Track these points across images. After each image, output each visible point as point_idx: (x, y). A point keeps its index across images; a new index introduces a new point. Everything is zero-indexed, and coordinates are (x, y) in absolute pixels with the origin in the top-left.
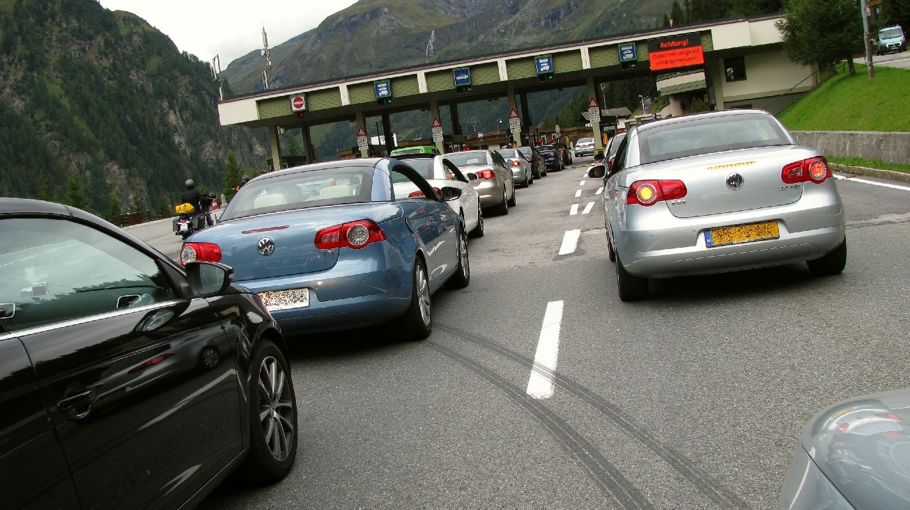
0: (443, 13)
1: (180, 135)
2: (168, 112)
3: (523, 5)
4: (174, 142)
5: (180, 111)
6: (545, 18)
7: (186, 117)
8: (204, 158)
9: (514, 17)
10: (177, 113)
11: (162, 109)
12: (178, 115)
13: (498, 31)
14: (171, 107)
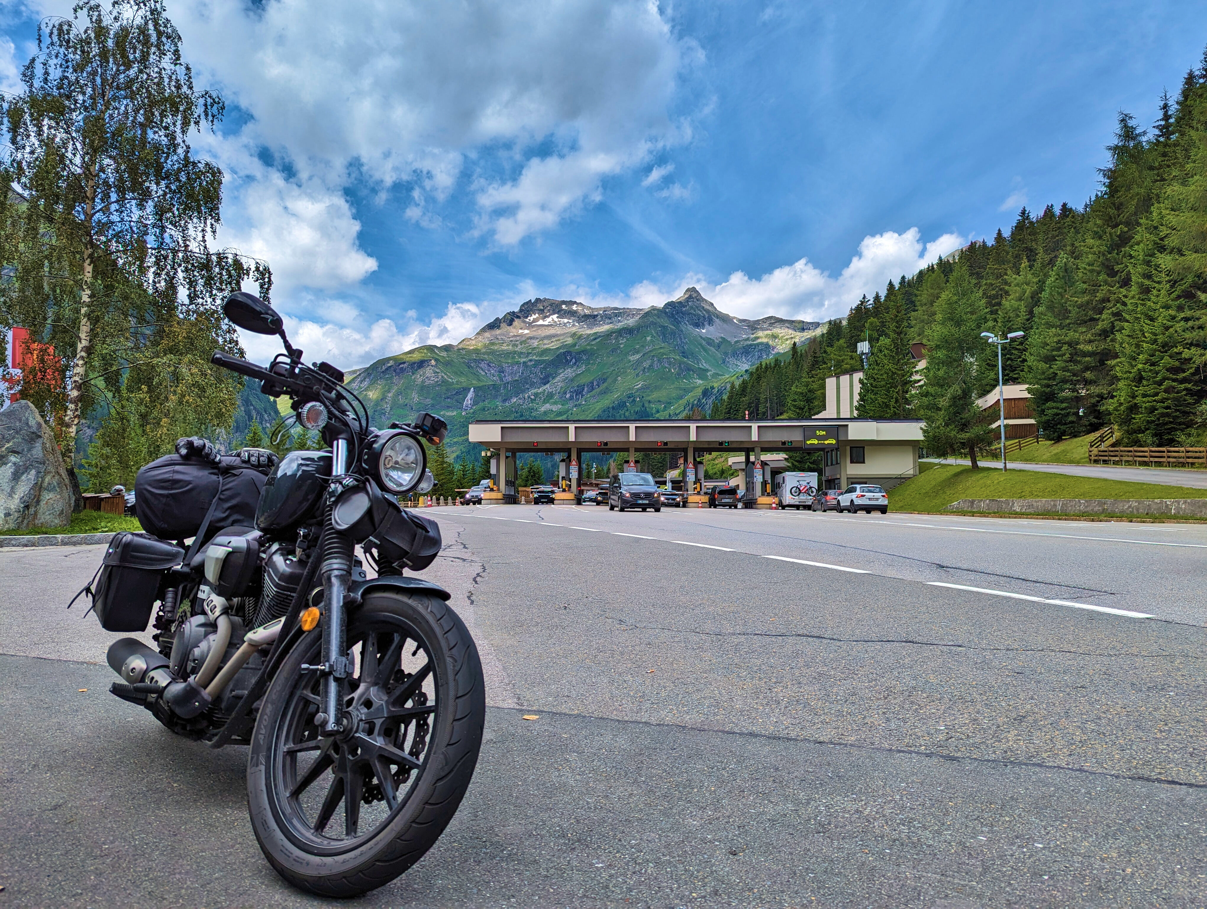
0: (483, 373)
3: (553, 378)
6: (571, 392)
9: (545, 387)
13: (529, 397)
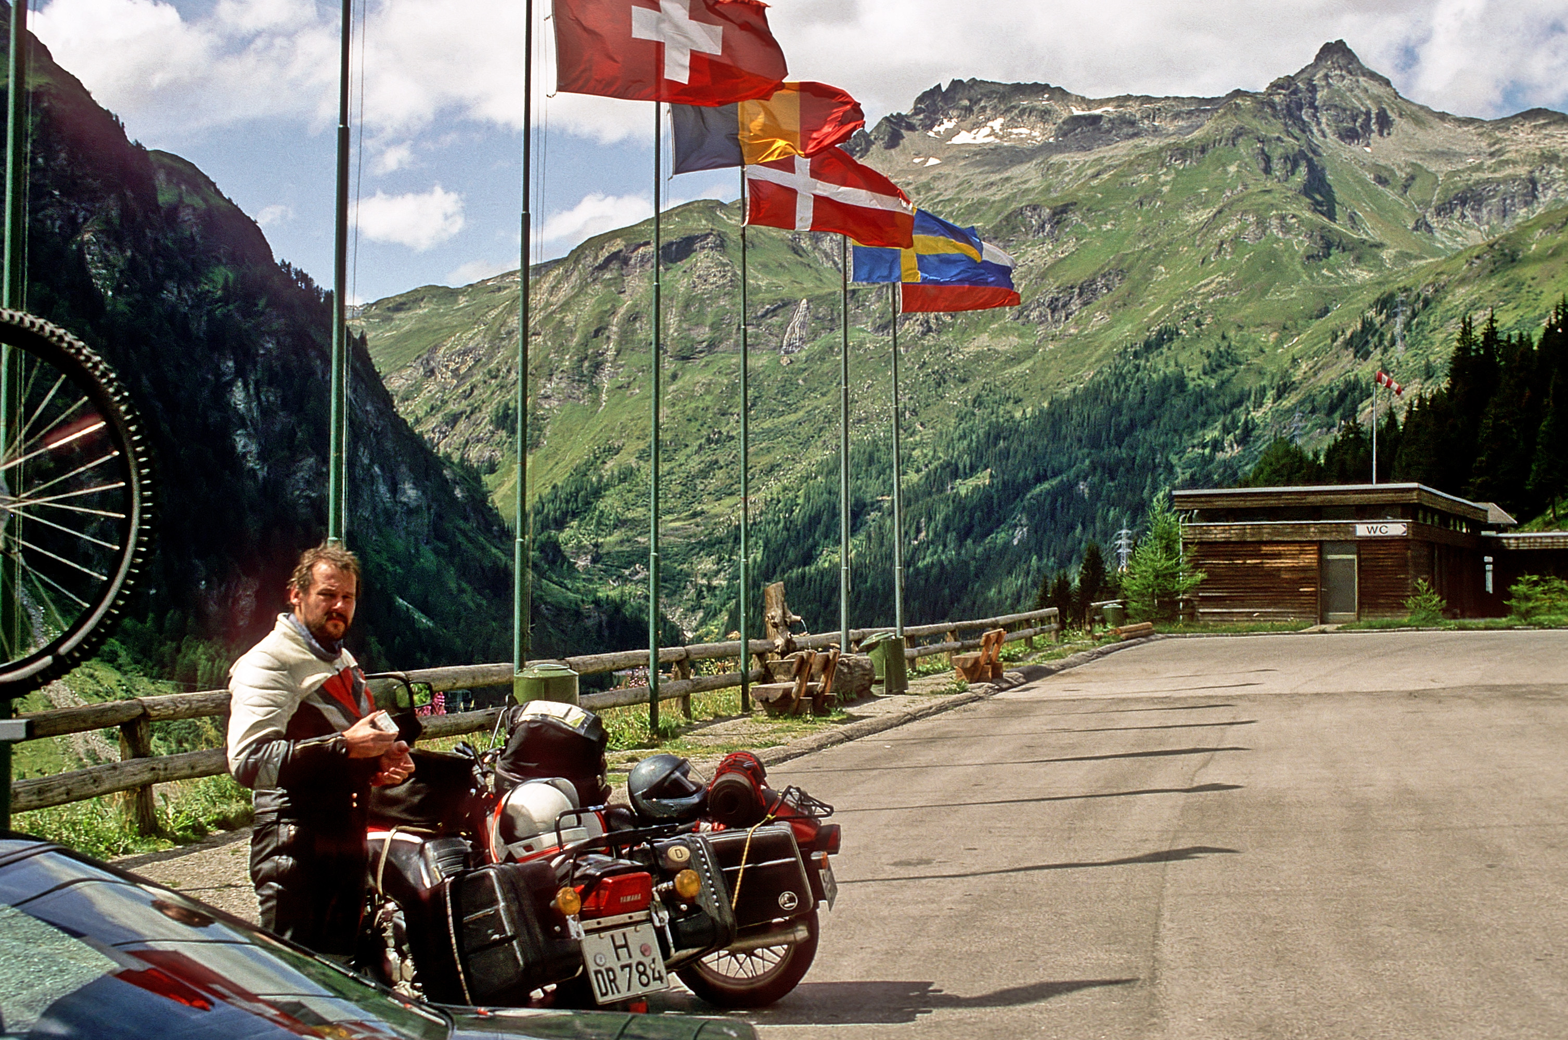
1: (248, 435)
2: (231, 384)
4: (234, 448)
5: (257, 383)
7: (268, 400)
8: (292, 494)
10: (251, 387)
11: (219, 374)
12: (252, 392)
14: (240, 372)
